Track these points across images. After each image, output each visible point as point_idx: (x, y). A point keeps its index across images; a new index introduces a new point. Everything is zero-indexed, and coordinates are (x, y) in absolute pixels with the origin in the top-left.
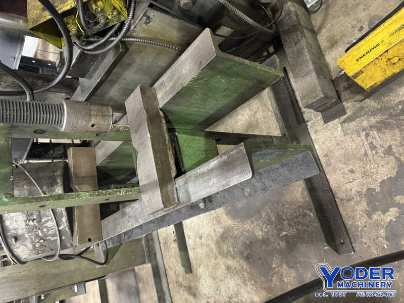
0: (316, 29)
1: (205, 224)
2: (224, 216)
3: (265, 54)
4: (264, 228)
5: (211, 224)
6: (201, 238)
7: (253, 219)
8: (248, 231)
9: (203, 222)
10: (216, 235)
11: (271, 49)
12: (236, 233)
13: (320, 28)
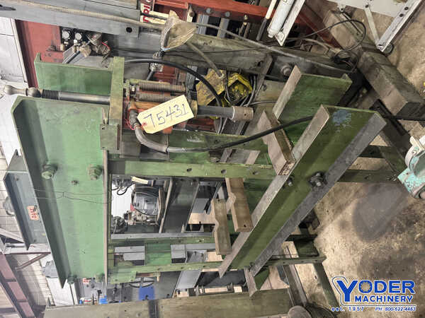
0: (394, 64)
1: (343, 258)
2: (359, 242)
3: (361, 96)
4: (398, 237)
5: (349, 255)
6: (342, 273)
7: (387, 233)
8: (385, 248)
9: (340, 256)
10: (356, 264)
11: (365, 91)
12: (374, 253)
13: (398, 62)
